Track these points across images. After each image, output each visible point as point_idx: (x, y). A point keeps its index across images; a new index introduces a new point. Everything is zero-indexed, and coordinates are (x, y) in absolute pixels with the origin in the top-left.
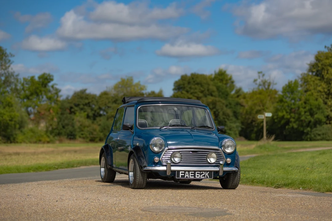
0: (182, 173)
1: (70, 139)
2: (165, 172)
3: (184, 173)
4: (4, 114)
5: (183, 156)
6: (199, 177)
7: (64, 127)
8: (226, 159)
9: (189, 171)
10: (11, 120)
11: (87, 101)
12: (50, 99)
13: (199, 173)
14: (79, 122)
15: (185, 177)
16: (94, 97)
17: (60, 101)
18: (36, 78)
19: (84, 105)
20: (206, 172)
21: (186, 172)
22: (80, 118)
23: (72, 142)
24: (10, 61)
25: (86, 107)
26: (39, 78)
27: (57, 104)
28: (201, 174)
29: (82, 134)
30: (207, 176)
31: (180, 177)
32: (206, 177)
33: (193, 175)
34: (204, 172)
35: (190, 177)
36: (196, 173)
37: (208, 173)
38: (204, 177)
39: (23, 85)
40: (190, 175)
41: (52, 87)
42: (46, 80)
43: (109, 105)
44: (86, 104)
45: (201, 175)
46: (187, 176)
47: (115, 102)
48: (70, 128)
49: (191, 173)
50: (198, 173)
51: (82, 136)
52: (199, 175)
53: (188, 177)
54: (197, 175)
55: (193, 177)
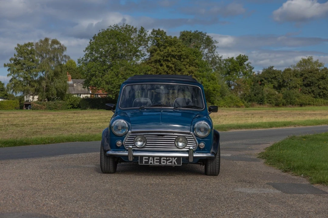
0: (145, 159)
1: (260, 104)
2: (126, 157)
3: (148, 159)
4: (209, 86)
5: (147, 140)
6: (165, 163)
7: (255, 95)
8: (199, 143)
9: (153, 157)
10: (214, 90)
11: (274, 76)
12: (245, 74)
13: (165, 158)
14: (267, 91)
15: (149, 163)
16: (279, 72)
17: (253, 76)
18: (235, 59)
19: (271, 79)
20: (173, 158)
21: (150, 158)
22: (268, 89)
23: (261, 106)
24: (215, 46)
25: (273, 80)
26: (237, 58)
27: (251, 78)
28: (167, 160)
29: (269, 101)
30: (174, 162)
31: (144, 163)
32: (173, 164)
33: (158, 161)
34: (170, 158)
35: (155, 163)
36: (162, 158)
37: (176, 158)
38: (171, 164)
39: (225, 64)
40: (155, 161)
41: (247, 65)
42: (242, 60)
43: (292, 78)
44: (273, 78)
45: (168, 162)
46: (151, 162)
47: (296, 76)
48: (260, 95)
49: (156, 159)
50: (163, 159)
51: (269, 102)
52: (165, 161)
53: (153, 163)
54: (162, 161)
55: (159, 163)
